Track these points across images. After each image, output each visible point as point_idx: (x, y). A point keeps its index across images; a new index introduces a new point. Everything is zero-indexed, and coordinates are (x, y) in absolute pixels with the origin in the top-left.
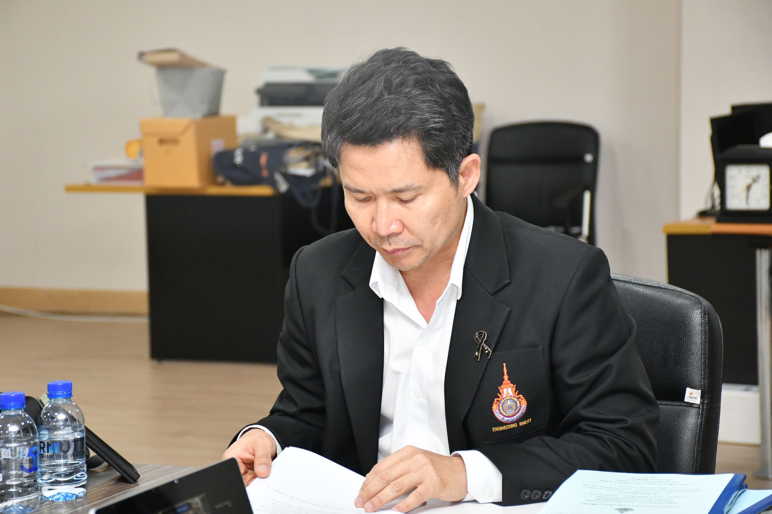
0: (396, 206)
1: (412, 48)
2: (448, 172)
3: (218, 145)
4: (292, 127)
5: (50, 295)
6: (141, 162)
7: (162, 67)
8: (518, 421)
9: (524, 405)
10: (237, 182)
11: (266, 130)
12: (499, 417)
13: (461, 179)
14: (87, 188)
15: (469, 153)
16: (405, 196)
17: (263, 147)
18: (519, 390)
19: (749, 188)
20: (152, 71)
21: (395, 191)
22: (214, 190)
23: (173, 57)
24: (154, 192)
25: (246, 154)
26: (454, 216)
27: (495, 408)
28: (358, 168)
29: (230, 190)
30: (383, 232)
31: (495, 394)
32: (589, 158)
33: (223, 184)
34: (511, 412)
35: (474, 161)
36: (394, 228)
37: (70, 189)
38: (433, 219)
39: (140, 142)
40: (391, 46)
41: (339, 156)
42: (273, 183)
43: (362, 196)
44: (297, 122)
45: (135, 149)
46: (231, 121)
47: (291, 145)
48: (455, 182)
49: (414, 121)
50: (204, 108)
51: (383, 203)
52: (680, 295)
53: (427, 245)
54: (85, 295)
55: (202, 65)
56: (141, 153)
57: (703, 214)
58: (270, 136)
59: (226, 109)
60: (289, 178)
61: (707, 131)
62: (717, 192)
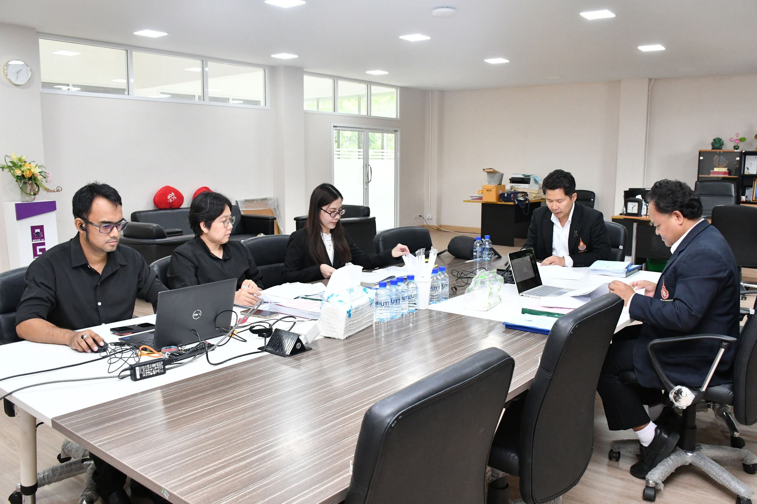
0: (558, 203)
1: (563, 169)
2: (569, 196)
3: (501, 192)
4: (518, 189)
5: (456, 227)
6: (482, 195)
7: (488, 173)
8: (584, 250)
9: (585, 247)
10: (505, 201)
11: (512, 189)
12: (580, 249)
13: (572, 198)
14: (469, 201)
15: (574, 193)
16: (560, 201)
17: (512, 193)
18: (584, 243)
19: (633, 208)
20: (486, 173)
21: (557, 200)
22: (499, 203)
23: (491, 170)
24: (484, 203)
25: (508, 194)
26: (570, 206)
27: (579, 248)
28: (550, 195)
29: (503, 203)
30: (554, 209)
31: (579, 244)
32: (592, 200)
33: (502, 201)
34: (582, 248)
35: (575, 195)
36: (557, 208)
37: (464, 201)
38: (566, 206)
39: (482, 190)
40: (558, 169)
41: (546, 191)
42: (514, 202)
43: (550, 201)
44: (519, 187)
45: (481, 192)
46: (504, 186)
47: (519, 193)
48: (571, 199)
49: (563, 185)
50: (498, 183)
51: (555, 202)
52: (619, 225)
53: (564, 212)
54: (463, 228)
55: (498, 172)
56: (482, 193)
57: (621, 214)
58: (513, 190)
59: (503, 184)
60: (518, 200)
61: (623, 194)
62: (625, 209)
